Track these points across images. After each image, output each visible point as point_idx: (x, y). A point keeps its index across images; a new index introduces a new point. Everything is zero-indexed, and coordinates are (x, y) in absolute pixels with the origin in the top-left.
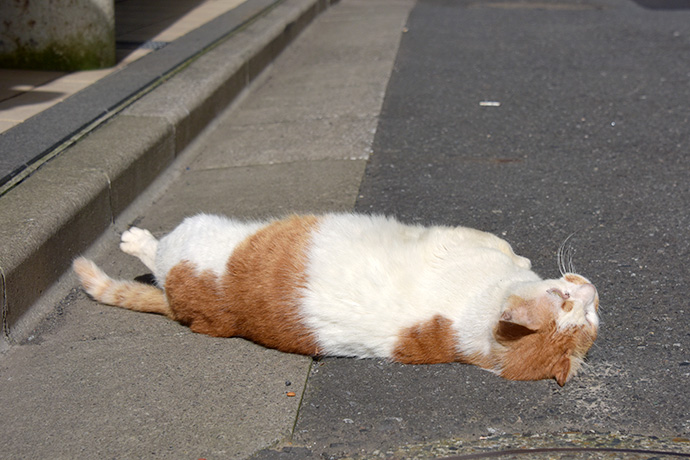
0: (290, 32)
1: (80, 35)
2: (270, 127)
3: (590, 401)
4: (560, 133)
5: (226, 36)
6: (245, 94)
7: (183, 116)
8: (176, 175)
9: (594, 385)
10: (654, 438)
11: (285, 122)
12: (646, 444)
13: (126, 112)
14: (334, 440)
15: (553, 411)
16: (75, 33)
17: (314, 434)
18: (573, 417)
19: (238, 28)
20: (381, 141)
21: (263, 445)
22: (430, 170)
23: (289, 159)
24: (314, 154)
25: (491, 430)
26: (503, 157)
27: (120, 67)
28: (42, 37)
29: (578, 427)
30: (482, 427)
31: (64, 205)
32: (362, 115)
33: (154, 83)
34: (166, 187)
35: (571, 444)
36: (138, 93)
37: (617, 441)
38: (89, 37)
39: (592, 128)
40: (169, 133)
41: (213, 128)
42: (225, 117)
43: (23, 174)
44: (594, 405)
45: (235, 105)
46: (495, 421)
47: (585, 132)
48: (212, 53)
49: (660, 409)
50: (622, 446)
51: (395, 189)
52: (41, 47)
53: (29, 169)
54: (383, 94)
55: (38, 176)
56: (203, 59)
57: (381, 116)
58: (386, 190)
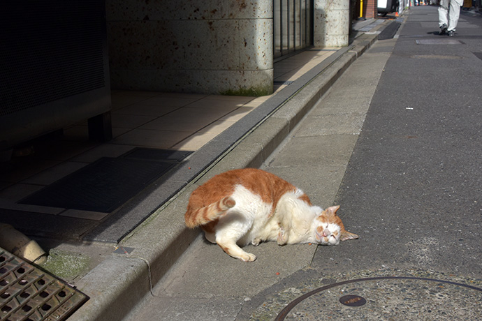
0: (340, 72)
1: (261, 84)
2: (327, 117)
3: (422, 255)
4: (434, 124)
5: (315, 77)
6: (320, 101)
7: (293, 116)
8: (289, 139)
9: (425, 248)
10: (443, 274)
11: (332, 115)
12: (439, 277)
13: (273, 116)
14: (326, 267)
15: (407, 260)
16: (259, 83)
17: (319, 264)
18: (415, 262)
19: (320, 73)
20: (367, 125)
21: (300, 268)
22: (381, 141)
23: (330, 133)
24: (340, 132)
25: (383, 266)
26: (410, 135)
27: (275, 94)
28: (248, 85)
29: (416, 266)
30: (380, 265)
31: (245, 160)
32: (361, 113)
33: (286, 101)
34: (285, 145)
35: (411, 275)
36: (278, 107)
37: (429, 274)
38: (264, 85)
39: (447, 122)
40: (287, 124)
41: (305, 117)
42: (310, 113)
43: (234, 146)
44: (423, 257)
45: (315, 106)
46: (386, 262)
47: (444, 124)
48: (308, 86)
49: (448, 261)
50: (430, 277)
51: (367, 150)
52: (248, 89)
53: (236, 144)
54: (370, 103)
55: (238, 147)
56: (305, 89)
57: (368, 113)
58: (364, 150)
